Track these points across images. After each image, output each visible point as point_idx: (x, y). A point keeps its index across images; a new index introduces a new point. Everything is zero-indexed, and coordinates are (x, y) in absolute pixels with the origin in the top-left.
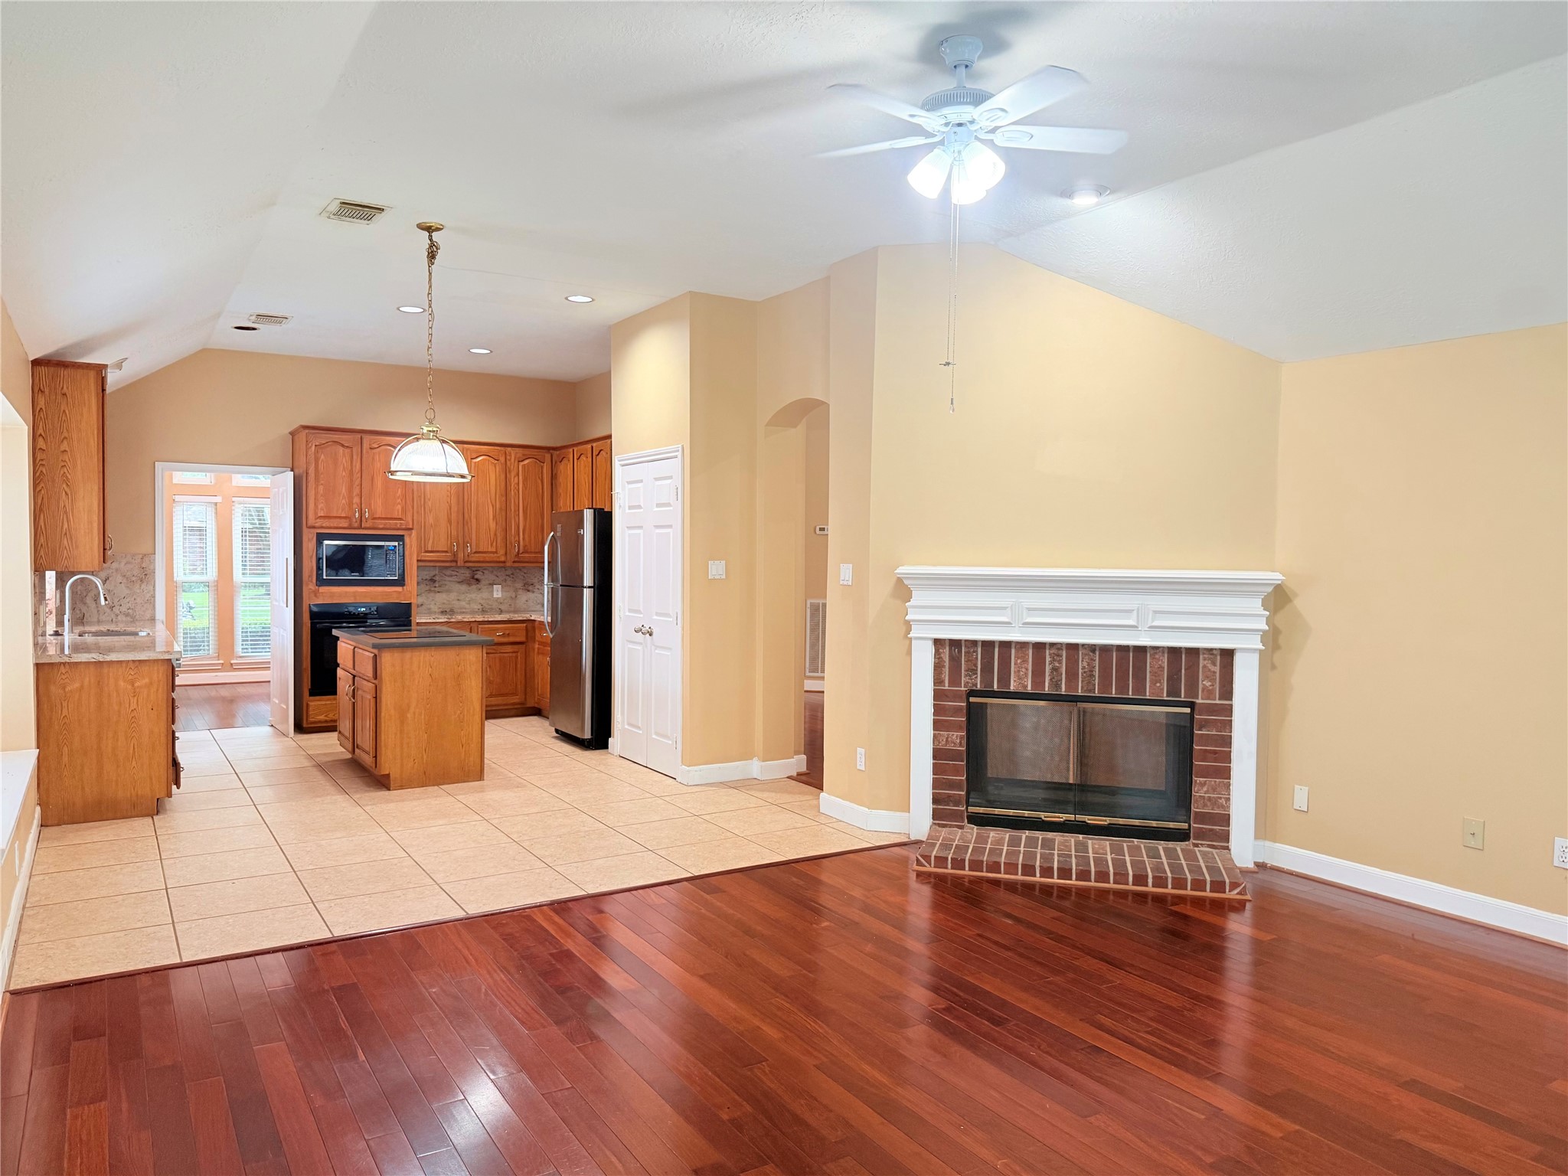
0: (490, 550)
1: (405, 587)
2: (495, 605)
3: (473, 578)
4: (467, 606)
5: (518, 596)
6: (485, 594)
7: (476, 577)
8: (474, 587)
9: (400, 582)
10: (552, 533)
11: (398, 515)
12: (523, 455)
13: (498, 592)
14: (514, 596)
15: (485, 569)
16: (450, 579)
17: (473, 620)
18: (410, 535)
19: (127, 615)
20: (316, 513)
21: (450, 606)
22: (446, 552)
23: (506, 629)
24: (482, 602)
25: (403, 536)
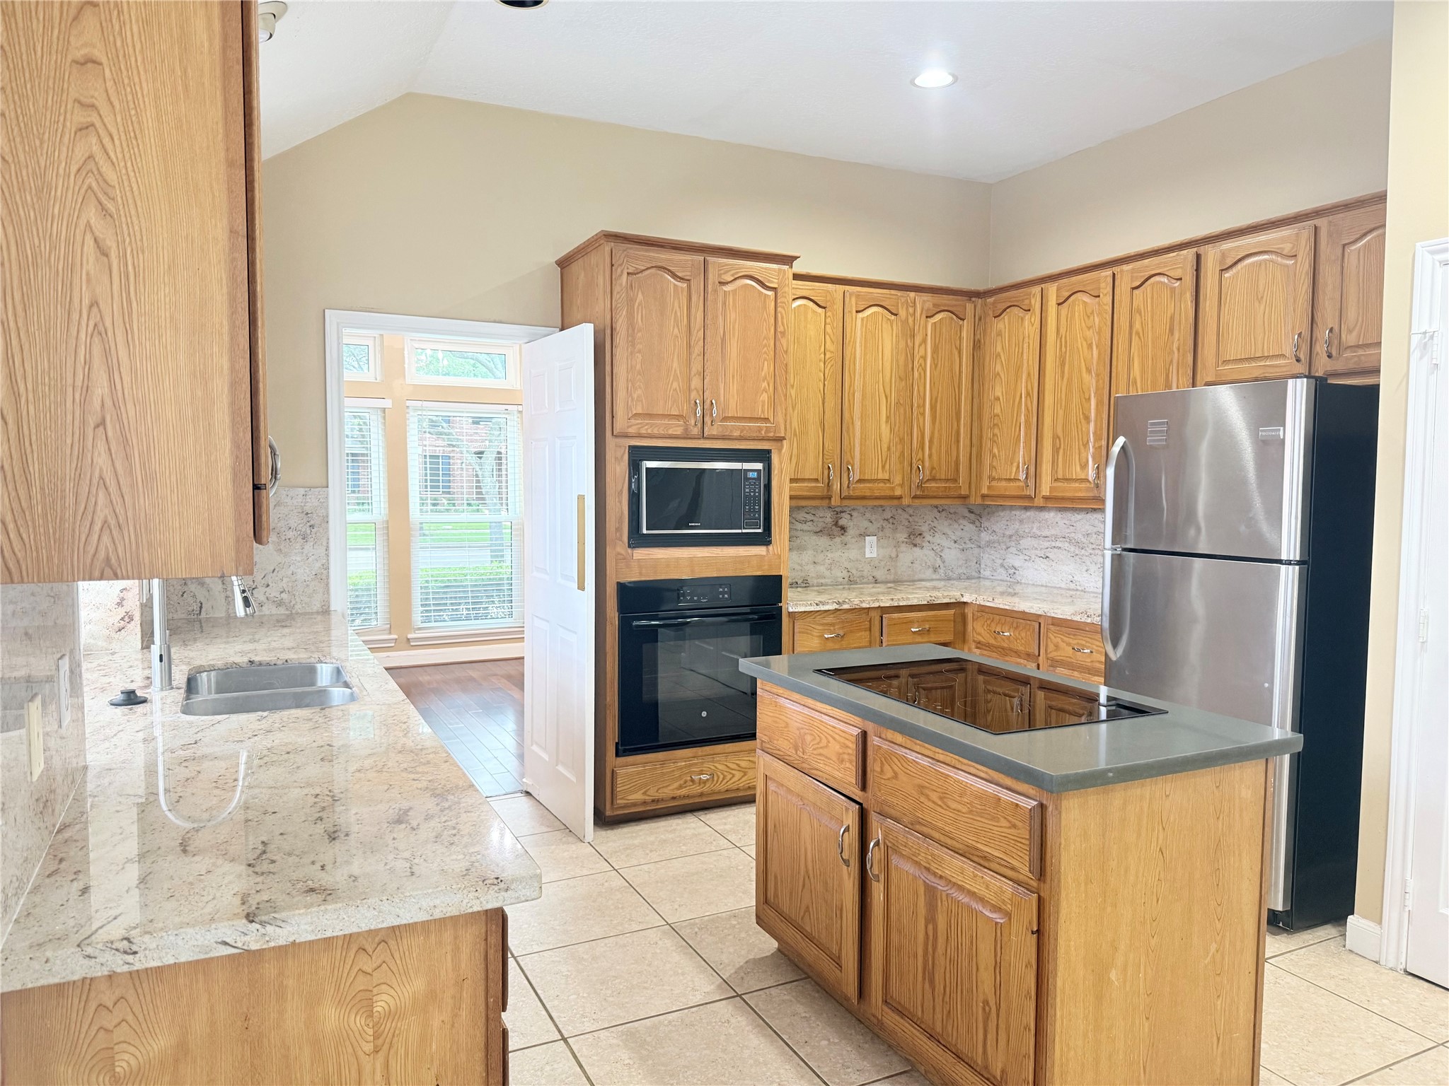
0: (880, 476)
1: (770, 547)
2: (867, 571)
3: (836, 524)
4: (827, 573)
5: (901, 555)
6: (853, 553)
7: (841, 522)
8: (838, 540)
9: (764, 539)
10: (1121, 441)
11: (763, 412)
12: (935, 305)
13: (872, 548)
14: (894, 555)
15: (854, 510)
16: (805, 527)
17: (876, 605)
18: (780, 450)
19: (280, 604)
20: (628, 408)
21: (803, 574)
22: (816, 480)
23: (924, 620)
24: (847, 564)
25: (769, 452)
